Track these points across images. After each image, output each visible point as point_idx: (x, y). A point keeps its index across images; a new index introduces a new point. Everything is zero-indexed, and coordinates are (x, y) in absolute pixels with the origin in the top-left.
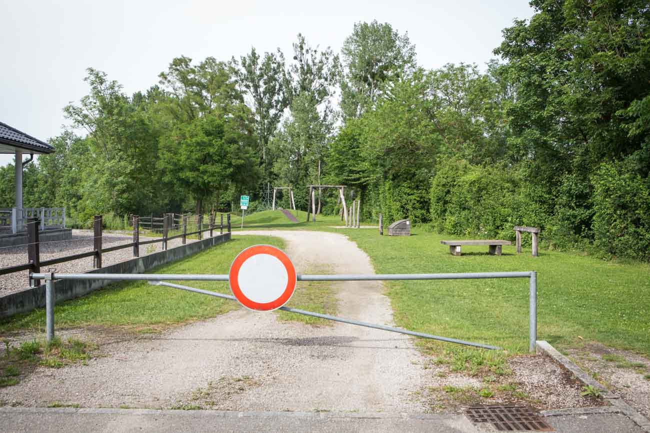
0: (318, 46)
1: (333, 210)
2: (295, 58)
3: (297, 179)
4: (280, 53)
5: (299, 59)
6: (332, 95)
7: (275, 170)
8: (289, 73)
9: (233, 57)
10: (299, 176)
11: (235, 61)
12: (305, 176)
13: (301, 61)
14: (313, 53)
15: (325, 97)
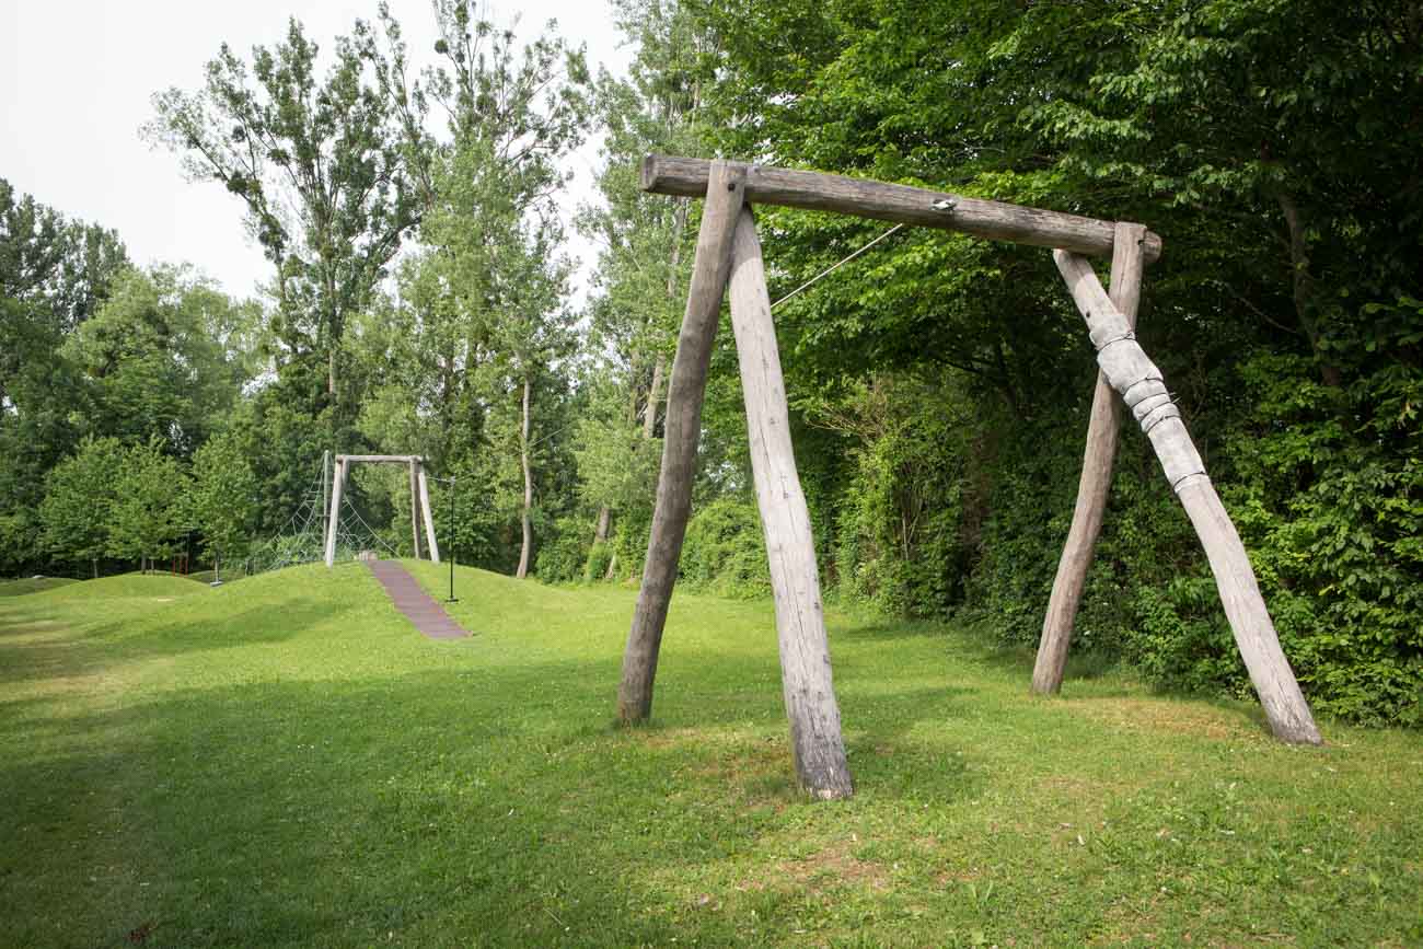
0: (517, 19)
1: (584, 560)
2: (441, 47)
3: (444, 456)
4: (389, 23)
5: (453, 53)
6: (560, 185)
7: (366, 426)
8: (420, 96)
9: (224, 47)
10: (449, 445)
11: (231, 63)
12: (473, 446)
13: (461, 57)
14: (501, 42)
15: (542, 189)
